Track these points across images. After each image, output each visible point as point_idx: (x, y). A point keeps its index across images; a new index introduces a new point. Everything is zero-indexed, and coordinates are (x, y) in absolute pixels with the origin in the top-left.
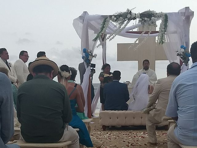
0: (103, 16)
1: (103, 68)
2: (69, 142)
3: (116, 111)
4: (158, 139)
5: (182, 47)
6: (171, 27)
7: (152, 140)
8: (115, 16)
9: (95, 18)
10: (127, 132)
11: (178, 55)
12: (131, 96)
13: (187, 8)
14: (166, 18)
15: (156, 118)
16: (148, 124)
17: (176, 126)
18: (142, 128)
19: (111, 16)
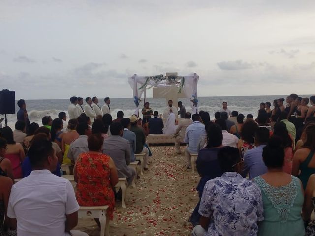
0: (146, 77)
1: (145, 105)
2: (144, 154)
3: (157, 135)
4: (181, 151)
5: (193, 96)
6: (187, 85)
7: (178, 152)
8: (154, 77)
9: (142, 78)
10: (163, 147)
11: (191, 101)
12: (165, 126)
13: (195, 74)
14: (183, 79)
15: (180, 140)
16: (176, 143)
17: (188, 146)
18: (172, 144)
19: (151, 77)
